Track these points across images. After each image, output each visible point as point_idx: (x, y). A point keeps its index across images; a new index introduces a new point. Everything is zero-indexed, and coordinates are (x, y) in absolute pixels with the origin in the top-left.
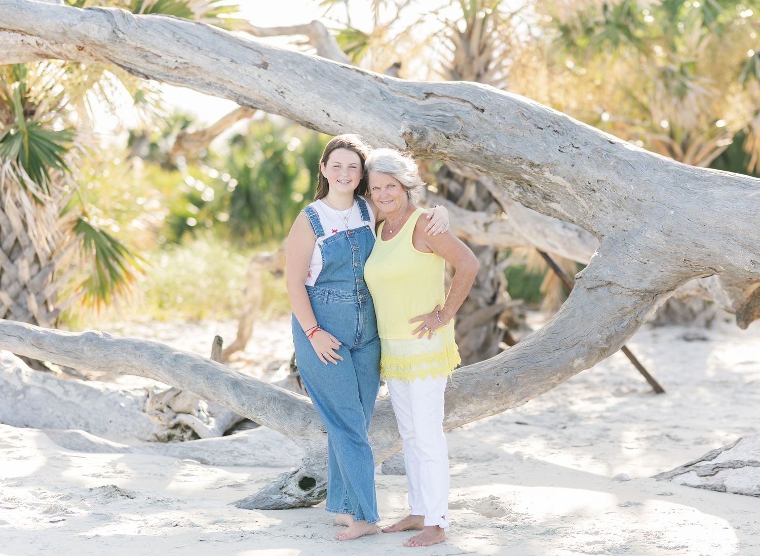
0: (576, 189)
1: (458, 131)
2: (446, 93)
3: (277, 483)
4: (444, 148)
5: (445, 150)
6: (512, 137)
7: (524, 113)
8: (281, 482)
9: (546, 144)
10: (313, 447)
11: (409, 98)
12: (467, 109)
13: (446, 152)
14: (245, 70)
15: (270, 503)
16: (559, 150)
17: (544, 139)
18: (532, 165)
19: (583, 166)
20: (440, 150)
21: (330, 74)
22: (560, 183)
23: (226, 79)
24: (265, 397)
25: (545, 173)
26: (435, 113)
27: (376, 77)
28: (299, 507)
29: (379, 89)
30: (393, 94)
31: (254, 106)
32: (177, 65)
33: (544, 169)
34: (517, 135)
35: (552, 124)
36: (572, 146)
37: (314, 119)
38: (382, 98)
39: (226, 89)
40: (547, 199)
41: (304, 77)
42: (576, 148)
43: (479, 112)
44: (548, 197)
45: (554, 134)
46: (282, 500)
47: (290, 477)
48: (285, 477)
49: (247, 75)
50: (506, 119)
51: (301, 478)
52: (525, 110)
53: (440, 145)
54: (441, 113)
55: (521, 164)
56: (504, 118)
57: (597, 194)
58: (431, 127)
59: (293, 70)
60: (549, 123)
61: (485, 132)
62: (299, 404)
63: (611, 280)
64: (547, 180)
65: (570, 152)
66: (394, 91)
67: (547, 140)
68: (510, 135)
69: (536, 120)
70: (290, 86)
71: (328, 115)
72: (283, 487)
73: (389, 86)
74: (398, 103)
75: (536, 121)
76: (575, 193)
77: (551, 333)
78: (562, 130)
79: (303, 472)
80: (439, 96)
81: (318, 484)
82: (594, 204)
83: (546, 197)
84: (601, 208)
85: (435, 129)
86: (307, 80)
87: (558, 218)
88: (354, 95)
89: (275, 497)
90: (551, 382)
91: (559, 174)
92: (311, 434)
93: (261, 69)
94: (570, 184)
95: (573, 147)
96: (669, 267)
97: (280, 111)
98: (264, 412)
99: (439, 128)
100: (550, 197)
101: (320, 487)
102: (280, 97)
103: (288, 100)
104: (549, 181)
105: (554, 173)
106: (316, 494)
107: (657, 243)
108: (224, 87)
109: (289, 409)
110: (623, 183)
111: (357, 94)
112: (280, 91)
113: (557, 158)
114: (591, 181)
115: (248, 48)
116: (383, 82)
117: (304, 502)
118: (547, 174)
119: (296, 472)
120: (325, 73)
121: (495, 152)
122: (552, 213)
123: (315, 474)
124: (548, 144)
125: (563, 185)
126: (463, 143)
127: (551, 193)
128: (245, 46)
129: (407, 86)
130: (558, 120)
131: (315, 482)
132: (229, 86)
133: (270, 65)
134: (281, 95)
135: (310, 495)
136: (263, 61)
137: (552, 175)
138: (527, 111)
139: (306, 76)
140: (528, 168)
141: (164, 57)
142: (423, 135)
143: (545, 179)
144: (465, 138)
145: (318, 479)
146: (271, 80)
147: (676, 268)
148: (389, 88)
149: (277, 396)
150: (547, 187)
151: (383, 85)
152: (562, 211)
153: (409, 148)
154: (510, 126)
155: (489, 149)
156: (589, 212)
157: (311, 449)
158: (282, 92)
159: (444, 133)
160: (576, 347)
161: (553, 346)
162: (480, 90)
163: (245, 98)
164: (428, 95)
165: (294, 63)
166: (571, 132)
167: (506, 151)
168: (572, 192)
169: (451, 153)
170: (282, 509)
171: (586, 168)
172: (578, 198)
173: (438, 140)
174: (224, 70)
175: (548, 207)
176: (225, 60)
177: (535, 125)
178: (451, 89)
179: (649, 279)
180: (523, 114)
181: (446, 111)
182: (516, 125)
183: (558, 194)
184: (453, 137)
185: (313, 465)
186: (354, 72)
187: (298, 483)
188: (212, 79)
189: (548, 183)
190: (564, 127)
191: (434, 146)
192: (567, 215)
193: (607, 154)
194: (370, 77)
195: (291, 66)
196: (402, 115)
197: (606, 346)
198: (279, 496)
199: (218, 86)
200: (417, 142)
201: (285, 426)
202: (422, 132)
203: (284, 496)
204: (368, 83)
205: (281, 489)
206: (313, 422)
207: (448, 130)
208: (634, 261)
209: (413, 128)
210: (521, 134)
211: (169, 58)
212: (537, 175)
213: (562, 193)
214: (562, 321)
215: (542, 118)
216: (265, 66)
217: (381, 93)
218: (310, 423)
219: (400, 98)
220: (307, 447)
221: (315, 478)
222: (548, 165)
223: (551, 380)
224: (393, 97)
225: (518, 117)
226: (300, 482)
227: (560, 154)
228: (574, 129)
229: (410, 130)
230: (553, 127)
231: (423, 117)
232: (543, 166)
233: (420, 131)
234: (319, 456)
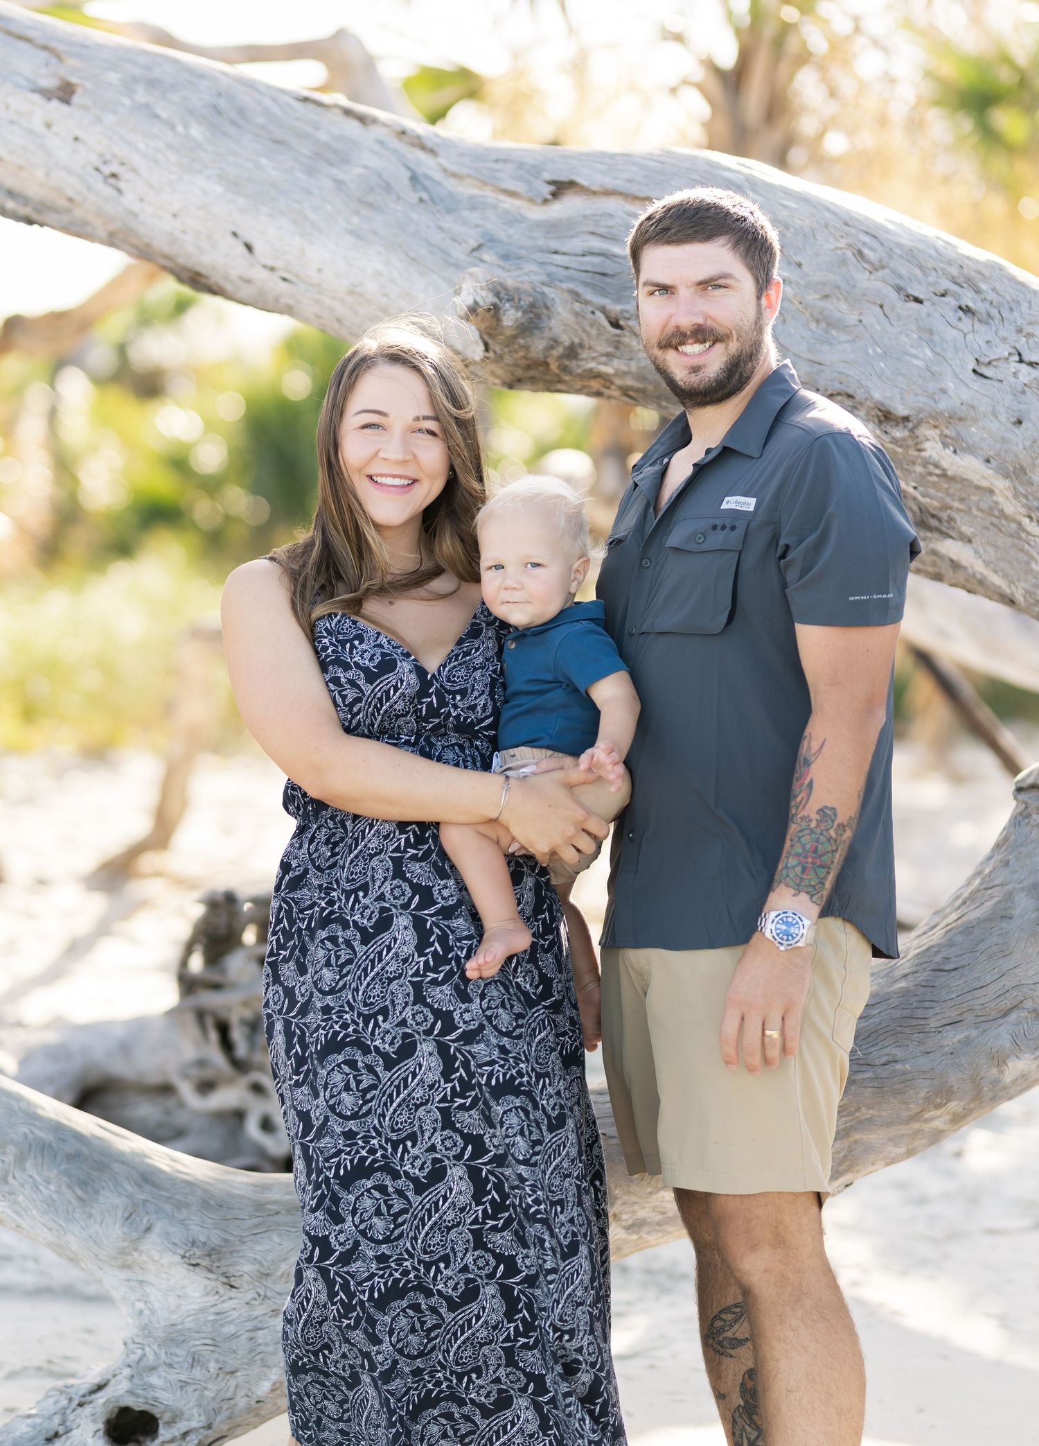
0: (1026, 497)
2: (616, 182)
3: (38, 1420)
4: (604, 359)
5: (605, 364)
6: (823, 325)
7: (866, 251)
8: (50, 1418)
9: (932, 350)
10: (157, 1305)
11: (503, 197)
13: (608, 369)
14: (7, 107)
16: (974, 371)
17: (927, 335)
18: (885, 417)
20: (592, 365)
21: (260, 120)
22: (975, 479)
24: (12, 1142)
25: (927, 445)
26: (578, 244)
27: (403, 133)
29: (408, 168)
30: (450, 184)
31: (35, 216)
33: (926, 431)
34: (839, 320)
35: (954, 288)
36: (1017, 358)
37: (206, 259)
38: (413, 197)
40: (930, 528)
41: (180, 128)
42: (1031, 364)
44: (934, 523)
45: (960, 319)
47: (81, 1405)
48: (64, 1402)
49: (12, 122)
50: (805, 267)
51: (112, 1411)
52: (867, 239)
53: (590, 348)
54: (596, 244)
56: (800, 265)
58: (562, 289)
59: (147, 106)
60: (945, 284)
62: (117, 1167)
64: (931, 468)
65: (1012, 380)
66: (454, 175)
67: (936, 338)
68: (817, 321)
69: (904, 272)
70: (137, 157)
71: (249, 247)
72: (56, 1436)
73: (441, 160)
74: (466, 214)
75: (901, 277)
76: (1023, 511)
77: (933, 966)
78: (987, 305)
79: (120, 1393)
80: (594, 193)
81: (164, 1433)
83: (926, 521)
85: (576, 296)
86: (188, 137)
87: (963, 587)
88: (329, 184)
90: (927, 1127)
91: (971, 450)
92: (153, 1268)
93: (55, 104)
94: (1007, 483)
95: (1021, 361)
97: (110, 232)
98: (6, 1188)
99: (588, 295)
100: (940, 520)
101: (171, 1440)
102: (108, 191)
103: (129, 200)
104: (938, 472)
105: (957, 445)
109: (83, 1184)
111: (339, 183)
112: (107, 170)
113: (965, 395)
115: (21, 38)
116: (423, 147)
118: (933, 449)
119: (100, 1387)
120: (244, 118)
122: (943, 571)
123: (156, 1400)
124: (938, 350)
125: (984, 484)
127: (946, 507)
128: (9, 34)
129: (497, 161)
130: (973, 274)
131: (157, 1426)
133: (79, 91)
134: (112, 185)
136: (62, 79)
137: (949, 452)
138: (874, 244)
139: (186, 125)
142: (535, 315)
143: (926, 463)
145: (167, 1417)
146: (83, 137)
148: (440, 165)
149: (49, 1137)
150: (932, 491)
151: (422, 156)
152: (979, 567)
153: (491, 355)
154: (816, 291)
157: (153, 1312)
158: (114, 176)
159: (604, 310)
160: (1013, 1017)
161: (937, 1010)
162: (726, 175)
163: (10, 193)
164: (561, 188)
165: (152, 83)
166: (1016, 314)
168: (1011, 507)
169: (625, 374)
173: (584, 331)
175: (935, 553)
177: (899, 289)
178: (634, 169)
180: (860, 253)
181: (612, 238)
182: (838, 287)
183: (969, 512)
185: (153, 1369)
186: (337, 116)
187: (101, 1426)
189: (934, 479)
190: (991, 296)
191: (572, 352)
192: (996, 580)
194: (385, 131)
195: (142, 95)
196: (474, 250)
200: (515, 337)
201: (70, 1238)
202: (533, 305)
204: (376, 147)
205: (49, 1440)
206: (158, 1228)
207: (618, 300)
209: (500, 291)
210: (852, 318)
212: (899, 450)
213: (979, 509)
214: (968, 929)
215: (921, 267)
216: (65, 93)
217: (415, 179)
218: (148, 1229)
219: (472, 197)
220: (140, 1305)
221: (156, 1412)
222: (937, 419)
223: (926, 1121)
224: (451, 194)
225: (843, 262)
226: (109, 1423)
227: (977, 384)
228: (1025, 305)
229: (491, 299)
230: (956, 296)
231: (539, 257)
232: (920, 422)
233: (526, 301)
234: (174, 1337)
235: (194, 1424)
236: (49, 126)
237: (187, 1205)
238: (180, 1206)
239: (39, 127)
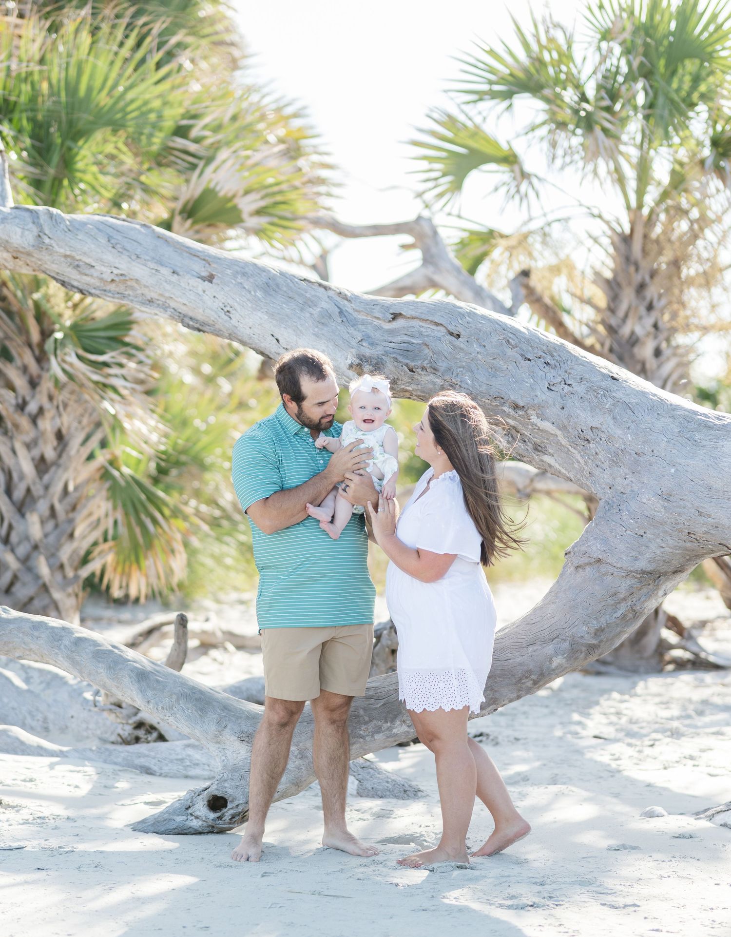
0: (568, 438)
1: (426, 362)
2: (417, 314)
3: (183, 802)
4: (407, 384)
5: (409, 386)
6: (494, 370)
7: (510, 340)
8: (187, 800)
9: (533, 380)
10: (229, 758)
11: (374, 320)
12: (439, 334)
13: (410, 389)
14: (189, 284)
15: (171, 826)
16: (548, 388)
17: (532, 375)
18: (516, 407)
19: (575, 409)
20: (403, 387)
21: (285, 289)
22: (550, 430)
23: (167, 295)
24: (174, 693)
25: (532, 417)
26: (398, 339)
27: (340, 293)
28: (208, 833)
29: (339, 308)
30: (355, 314)
31: (201, 328)
32: (113, 277)
33: (530, 412)
34: (499, 368)
35: (544, 355)
36: (564, 383)
37: (262, 345)
38: (340, 320)
39: (169, 307)
40: (539, 451)
41: (253, 293)
42: (569, 385)
43: (453, 338)
44: (539, 448)
45: (545, 367)
46: (187, 822)
47: (199, 795)
48: (193, 794)
49: (190, 290)
51: (210, 796)
52: (511, 336)
53: (401, 380)
54: (406, 338)
55: (502, 405)
56: (485, 346)
57: (592, 445)
58: (390, 357)
59: (241, 284)
60: (540, 353)
61: (459, 364)
62: (215, 703)
63: (600, 557)
65: (561, 391)
66: (357, 311)
67: (535, 375)
68: (491, 368)
69: (524, 348)
70: (236, 304)
71: (278, 341)
72: (189, 807)
73: (353, 305)
74: (359, 327)
75: (523, 350)
76: (568, 443)
77: (527, 622)
78: (555, 361)
79: (214, 790)
80: (408, 318)
81: (229, 805)
82: (589, 458)
83: (538, 448)
84: (597, 463)
85: (396, 360)
86: (255, 296)
87: (555, 475)
88: (308, 315)
89: (179, 819)
90: (524, 686)
91: (547, 419)
92: (227, 742)
93: (206, 282)
94: (561, 432)
96: (670, 542)
97: (230, 335)
98: (173, 712)
99: (401, 359)
100: (541, 448)
101: (232, 808)
102: (226, 318)
103: (234, 322)
104: (537, 428)
105: (543, 418)
106: (227, 817)
107: (655, 511)
108: (167, 305)
109: (201, 710)
110: (619, 432)
111: (312, 315)
112: (226, 310)
113: (544, 397)
114: (584, 428)
115: (194, 255)
116: (347, 300)
117: (213, 827)
118: (534, 419)
119: (206, 789)
120: (279, 288)
121: (471, 389)
122: (547, 468)
123: (226, 792)
124: (535, 379)
125: (553, 432)
126: (432, 377)
127: (542, 442)
128: (191, 254)
129: (373, 305)
130: (552, 349)
131: (227, 802)
132: (173, 304)
133: (216, 278)
134: (227, 316)
135: (219, 818)
136: (209, 272)
137: (540, 420)
138: (514, 337)
139: (255, 292)
140: (510, 410)
141: (98, 267)
142: (377, 368)
143: (532, 424)
144: (434, 371)
145: (231, 799)
146: (217, 296)
147: (678, 543)
148: (352, 307)
149: (189, 692)
150: (536, 436)
151: (346, 302)
152: (557, 466)
154: (491, 357)
155: (463, 385)
156: (586, 468)
157: (228, 760)
158: (228, 312)
159: (407, 365)
160: (555, 641)
161: (527, 639)
162: (459, 310)
163: (191, 318)
164: (396, 316)
165: (244, 274)
166: (566, 365)
167: (484, 388)
168: (564, 442)
169: (417, 390)
170: (186, 834)
171: (578, 411)
172: (572, 450)
173: (399, 373)
174: (165, 284)
175: (542, 461)
176: (165, 271)
177: (522, 355)
178: (424, 308)
179: (647, 556)
180: (508, 341)
181: (412, 336)
182: (499, 355)
183: (550, 444)
184: (419, 370)
185: (226, 781)
186: (316, 287)
187: (206, 803)
188: (154, 295)
189: (536, 431)
190: (558, 358)
191: (394, 382)
192: (563, 471)
193: (604, 393)
194: (333, 292)
195: (239, 279)
196: (360, 341)
197: (594, 642)
198: (184, 818)
199: (160, 303)
201: (196, 731)
202: (376, 364)
203: (190, 818)
204: (328, 300)
205: (187, 809)
206: (229, 727)
207: (413, 361)
208: (628, 532)
209: (361, 359)
210: (505, 367)
211: (103, 269)
212: (522, 419)
213: (554, 443)
215: (531, 346)
216: (210, 279)
217: (341, 312)
218: (225, 727)
219: (363, 319)
220: (223, 758)
221: (226, 797)
222: (533, 407)
223: (523, 683)
224: (355, 318)
225: (501, 344)
226: (209, 801)
227: (548, 393)
228: (570, 361)
229: (357, 361)
230: (544, 358)
231: (384, 344)
232: (528, 408)
233: (374, 362)
234: (235, 769)
235: (241, 802)
236: (204, 292)
237: (241, 718)
238: (238, 718)
239: (201, 293)
